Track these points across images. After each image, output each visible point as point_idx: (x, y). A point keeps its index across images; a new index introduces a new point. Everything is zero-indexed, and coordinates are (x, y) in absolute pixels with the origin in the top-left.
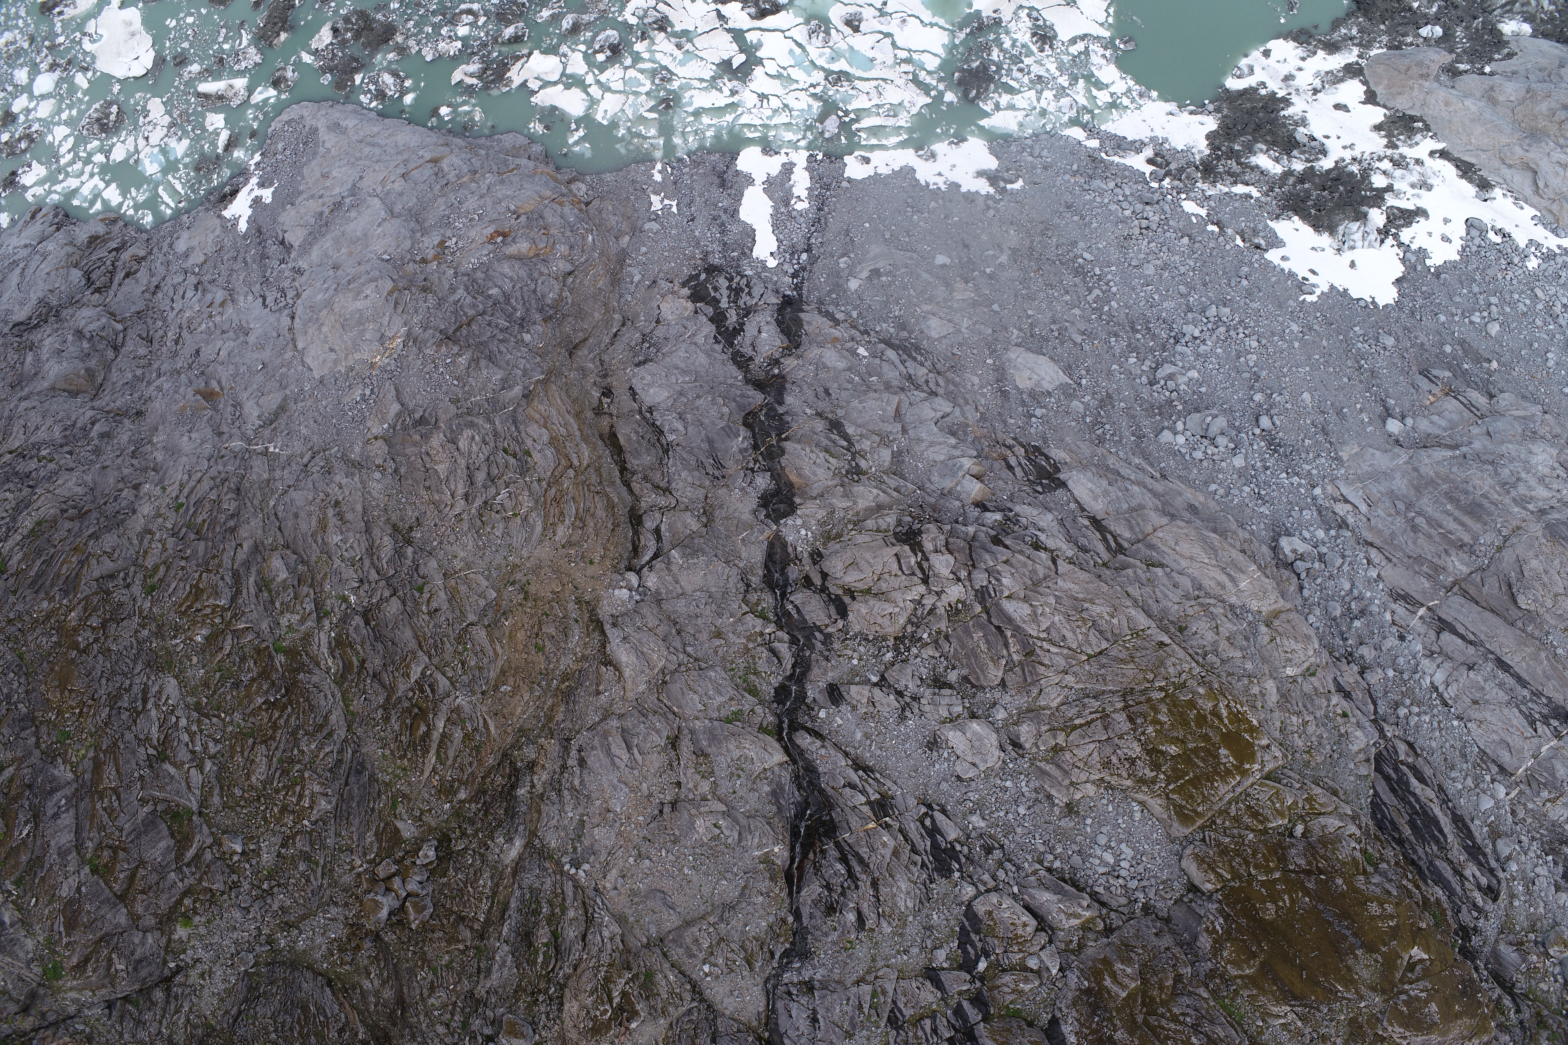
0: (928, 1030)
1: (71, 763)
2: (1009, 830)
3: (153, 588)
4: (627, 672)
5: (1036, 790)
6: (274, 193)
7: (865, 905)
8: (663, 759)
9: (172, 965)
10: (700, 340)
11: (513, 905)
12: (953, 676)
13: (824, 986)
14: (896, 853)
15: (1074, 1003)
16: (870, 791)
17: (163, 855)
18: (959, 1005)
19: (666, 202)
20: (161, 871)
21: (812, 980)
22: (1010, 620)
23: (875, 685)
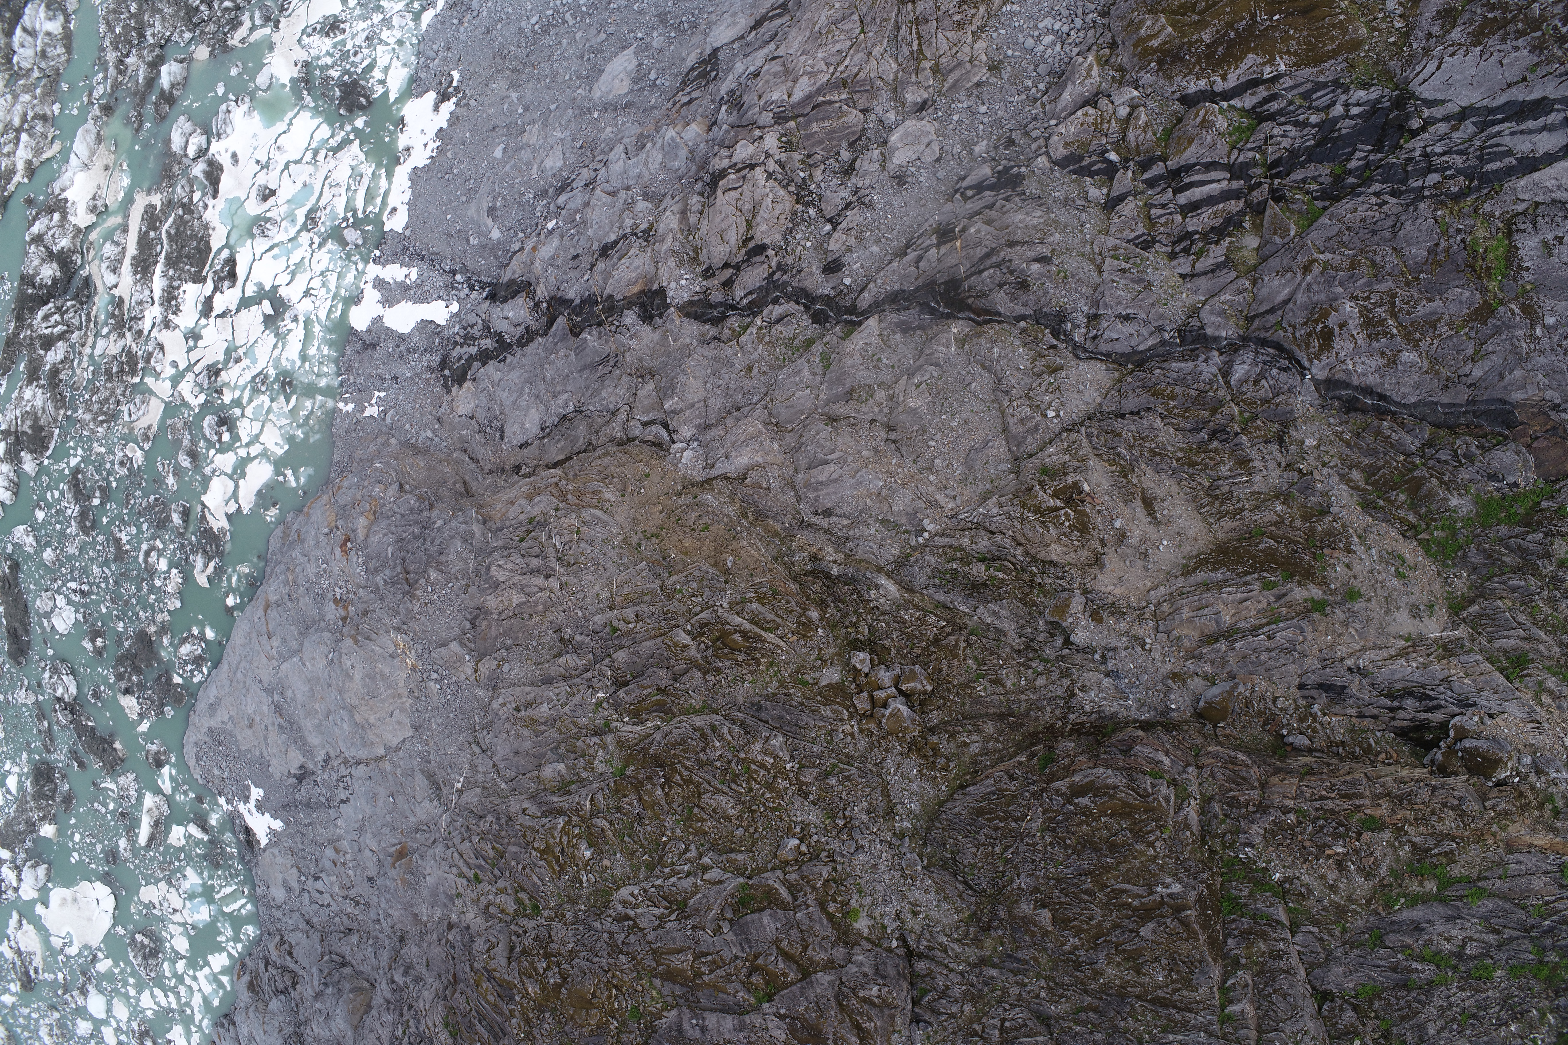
0: (1162, 211)
1: (663, 1010)
2: (998, 123)
3: (535, 907)
4: (758, 459)
5: (969, 96)
6: (256, 786)
7: (1028, 254)
8: (844, 431)
9: (895, 943)
10: (497, 376)
11: (941, 597)
12: (845, 155)
13: (1096, 304)
14: (989, 222)
15: (1169, 77)
16: (928, 242)
17: (776, 920)
18: (1145, 182)
19: (373, 401)
20: (790, 925)
21: (1088, 316)
22: (810, 97)
23: (834, 229)
